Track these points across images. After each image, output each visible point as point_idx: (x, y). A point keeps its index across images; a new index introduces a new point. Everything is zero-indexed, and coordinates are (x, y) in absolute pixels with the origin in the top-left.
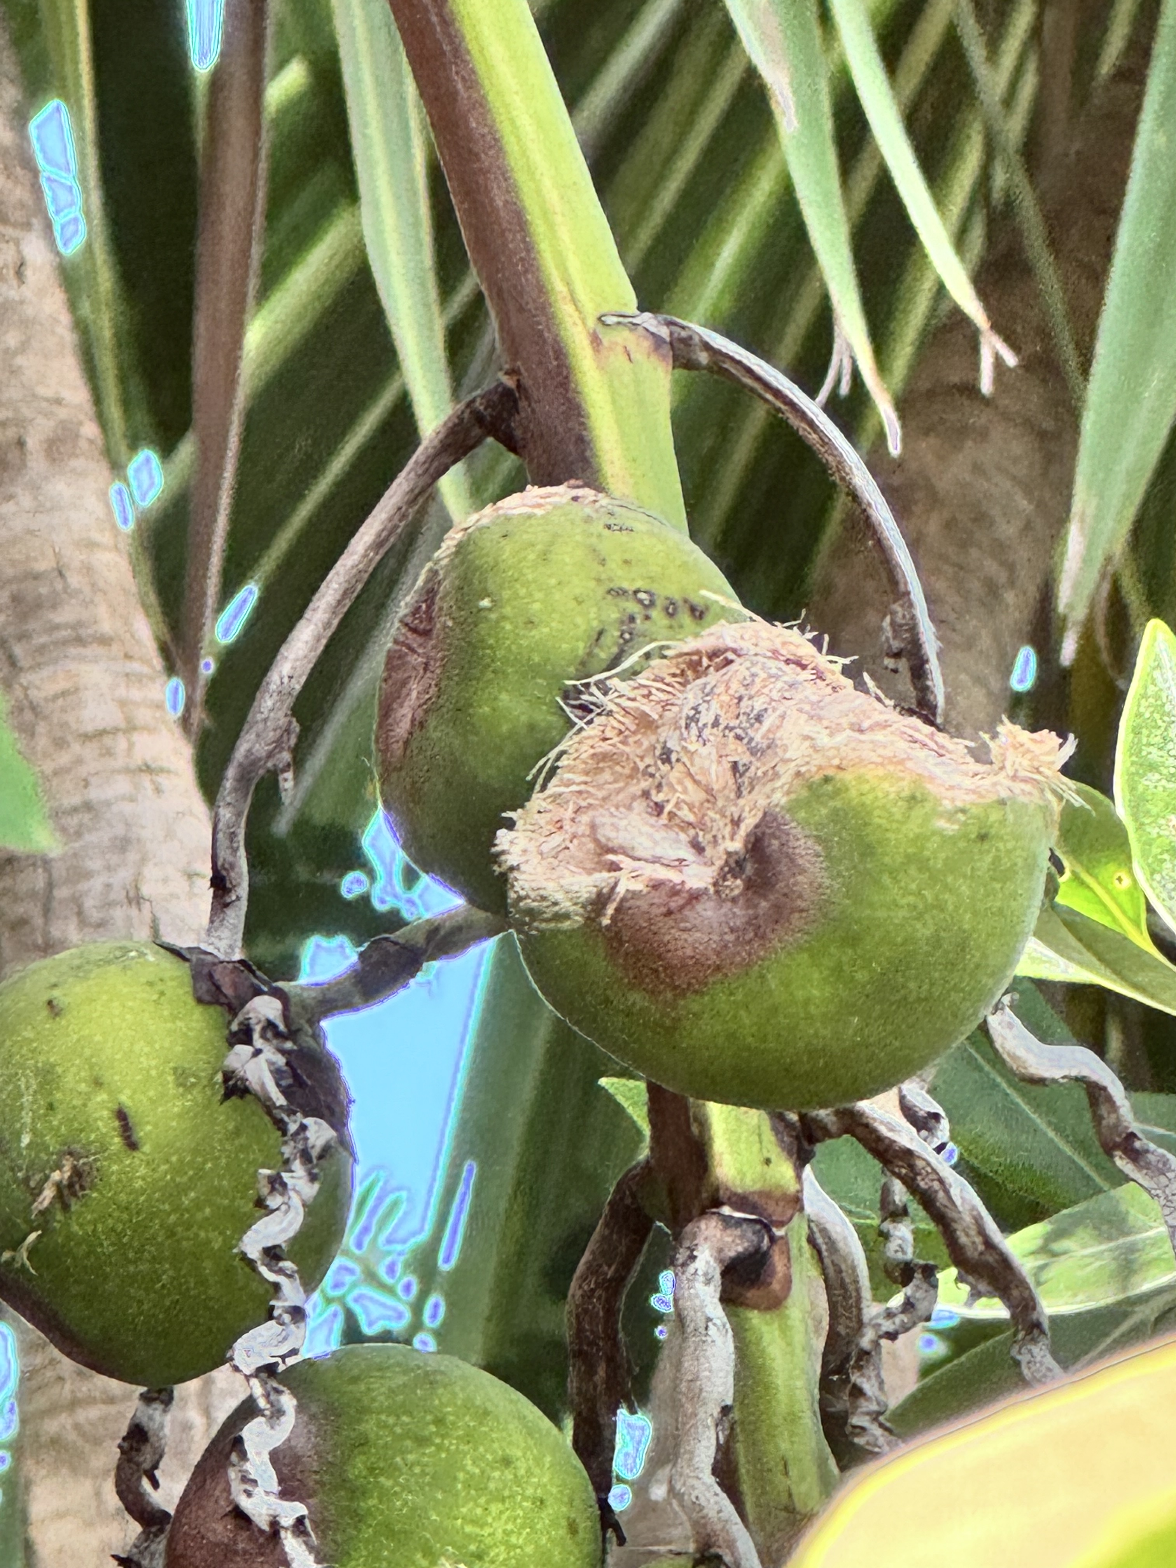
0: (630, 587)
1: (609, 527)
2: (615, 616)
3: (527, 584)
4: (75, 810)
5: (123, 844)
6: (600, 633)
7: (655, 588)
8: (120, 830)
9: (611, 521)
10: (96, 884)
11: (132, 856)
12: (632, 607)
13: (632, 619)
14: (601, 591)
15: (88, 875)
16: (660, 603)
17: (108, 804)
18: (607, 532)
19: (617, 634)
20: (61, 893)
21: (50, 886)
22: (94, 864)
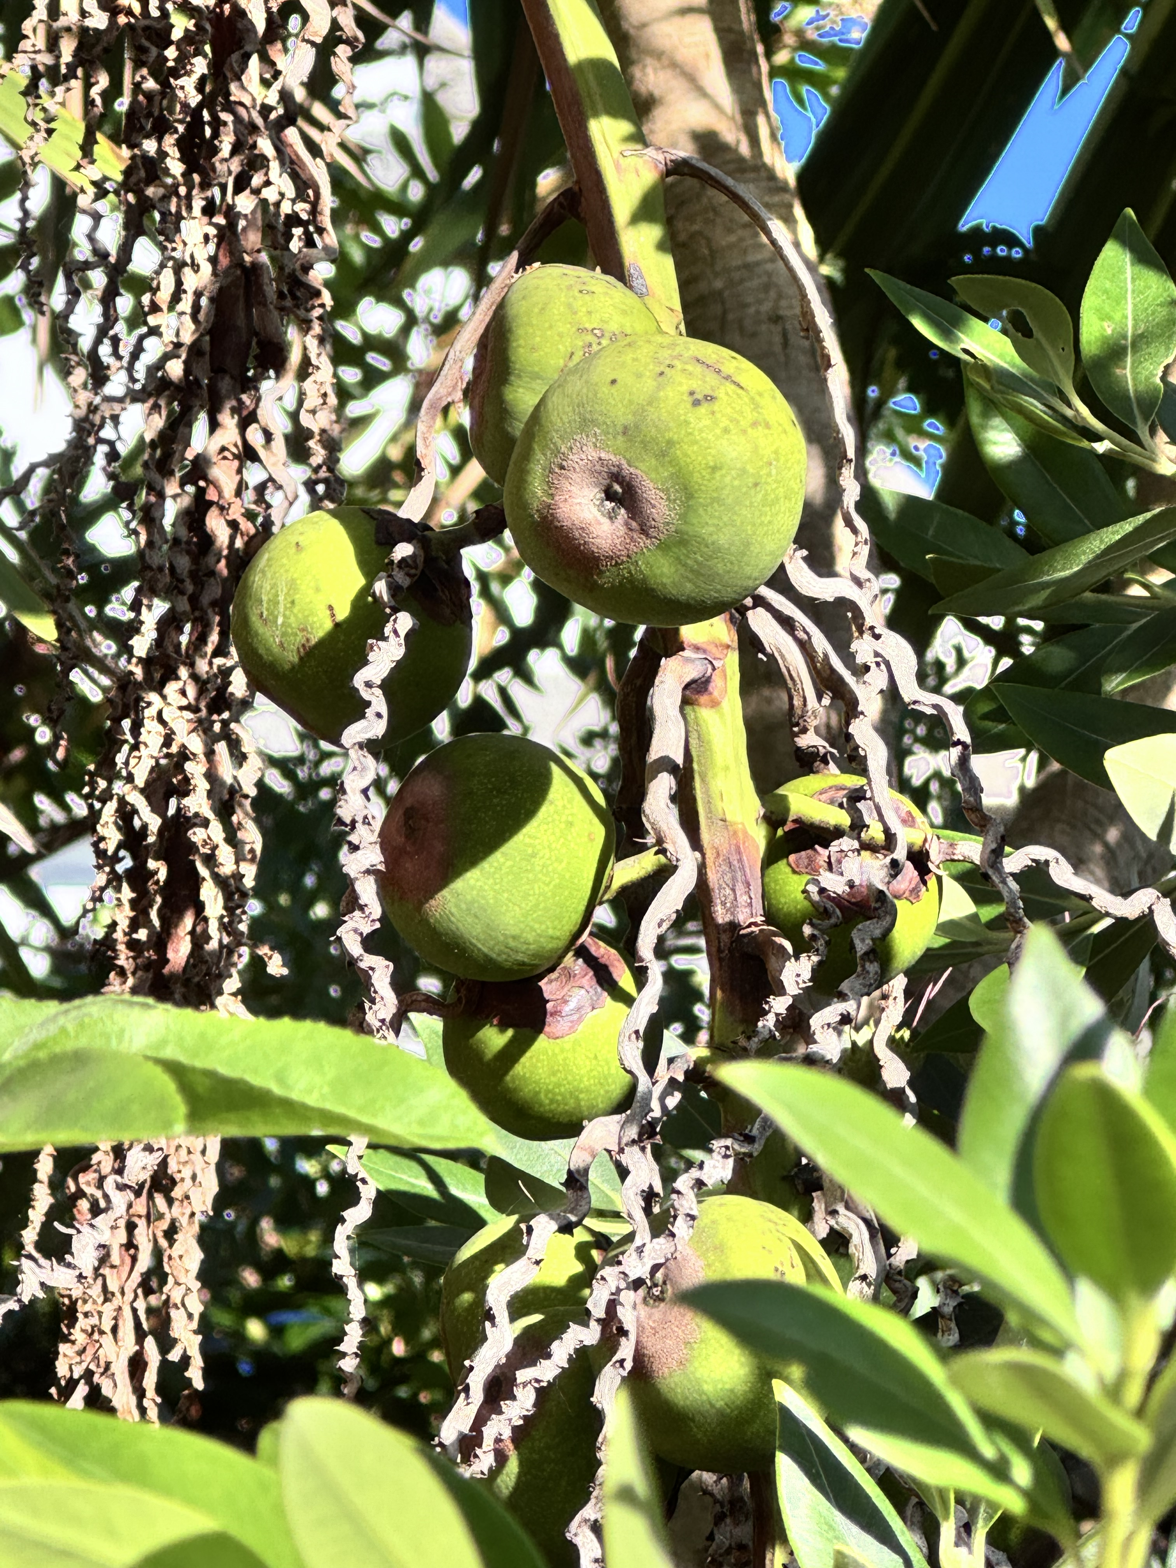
0: (589, 326)
1: (581, 292)
2: (581, 344)
3: (532, 326)
4: (738, 268)
5: (766, 287)
6: (572, 354)
7: (605, 327)
8: (765, 279)
9: (584, 287)
10: (752, 310)
11: (773, 294)
12: (590, 338)
13: (590, 345)
14: (574, 329)
15: (746, 306)
16: (607, 335)
17: (758, 264)
18: (579, 295)
19: (581, 353)
20: (731, 317)
21: (725, 313)
22: (750, 299)
